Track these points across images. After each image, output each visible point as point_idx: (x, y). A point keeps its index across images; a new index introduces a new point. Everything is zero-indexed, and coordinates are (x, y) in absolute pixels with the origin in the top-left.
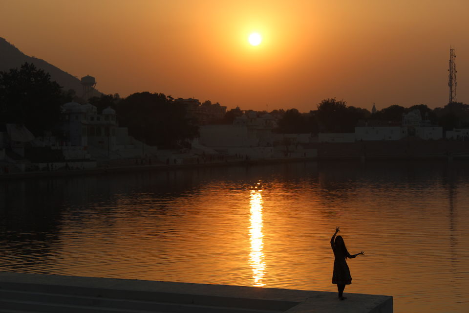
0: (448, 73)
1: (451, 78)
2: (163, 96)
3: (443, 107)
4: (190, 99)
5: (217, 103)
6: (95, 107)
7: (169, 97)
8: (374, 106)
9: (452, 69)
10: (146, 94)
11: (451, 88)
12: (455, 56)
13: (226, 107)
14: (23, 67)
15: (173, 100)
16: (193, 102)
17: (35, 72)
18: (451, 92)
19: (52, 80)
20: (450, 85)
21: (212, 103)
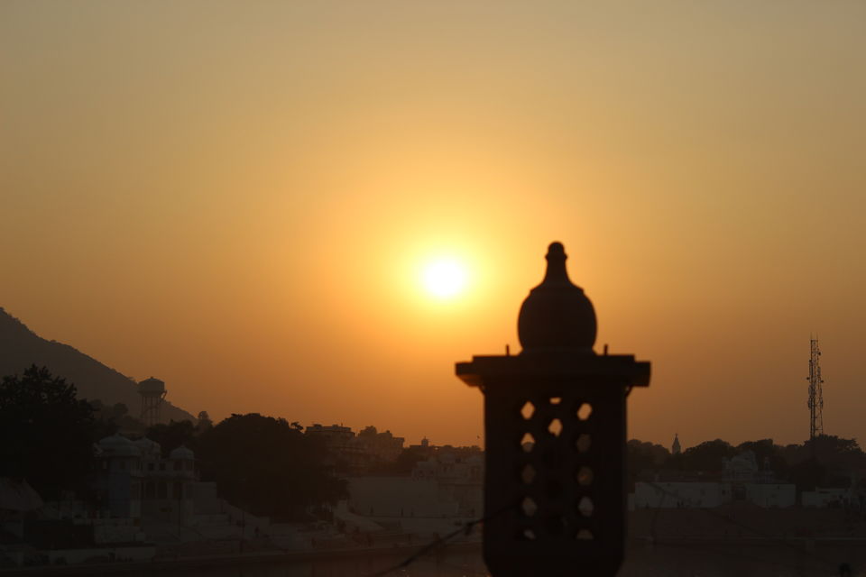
0: (808, 383)
1: (812, 392)
2: (283, 423)
3: (803, 444)
4: (335, 426)
5: (388, 432)
6: (155, 444)
7: (295, 424)
8: (676, 439)
9: (814, 376)
10: (254, 418)
11: (813, 412)
12: (820, 354)
13: (403, 440)
14: (26, 373)
15: (303, 431)
16: (340, 433)
17: (48, 381)
18: (814, 418)
19: (79, 397)
20: (812, 405)
21: (379, 432)
